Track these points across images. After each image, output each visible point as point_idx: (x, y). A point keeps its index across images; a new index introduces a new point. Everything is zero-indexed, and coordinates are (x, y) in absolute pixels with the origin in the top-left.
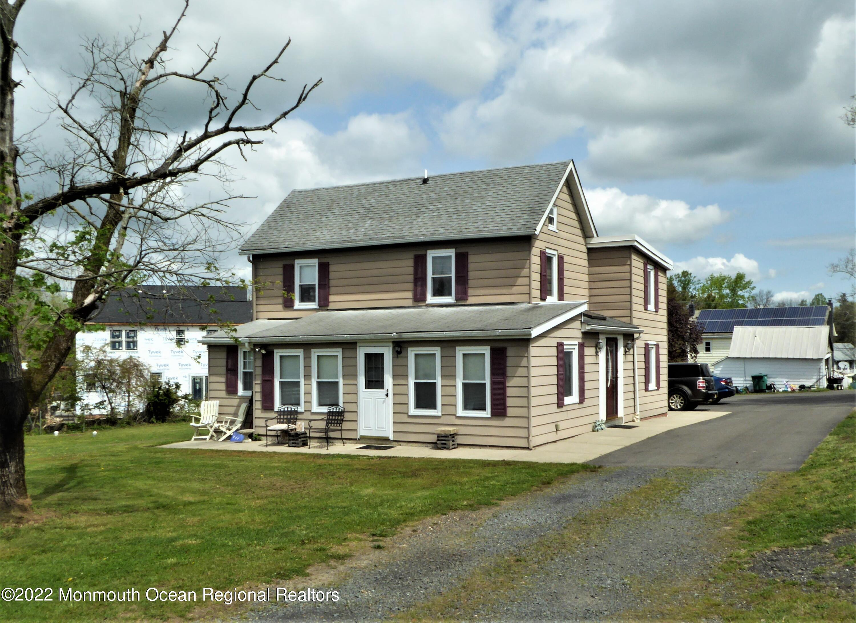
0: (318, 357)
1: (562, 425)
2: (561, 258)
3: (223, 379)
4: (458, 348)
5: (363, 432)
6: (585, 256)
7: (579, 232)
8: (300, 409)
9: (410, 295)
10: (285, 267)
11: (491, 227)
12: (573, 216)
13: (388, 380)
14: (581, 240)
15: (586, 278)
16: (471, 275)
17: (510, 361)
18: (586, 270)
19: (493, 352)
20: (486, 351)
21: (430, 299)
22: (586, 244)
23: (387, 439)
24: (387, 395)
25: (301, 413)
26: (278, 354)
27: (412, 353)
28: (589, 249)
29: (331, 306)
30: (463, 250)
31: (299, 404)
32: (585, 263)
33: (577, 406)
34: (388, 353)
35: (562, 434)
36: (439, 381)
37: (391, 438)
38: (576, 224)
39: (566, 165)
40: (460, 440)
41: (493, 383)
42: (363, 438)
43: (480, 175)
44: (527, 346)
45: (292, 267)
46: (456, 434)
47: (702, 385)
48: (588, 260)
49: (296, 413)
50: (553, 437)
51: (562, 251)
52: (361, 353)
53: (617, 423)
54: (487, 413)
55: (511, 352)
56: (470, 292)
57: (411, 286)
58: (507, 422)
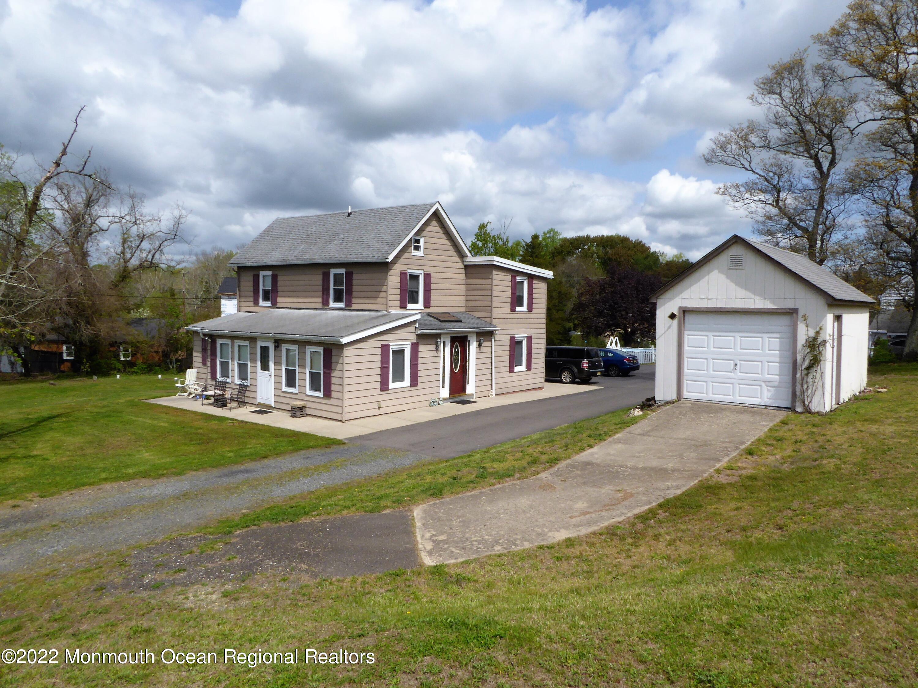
0: (239, 346)
1: (383, 404)
2: (427, 276)
3: (200, 355)
4: (307, 347)
5: (259, 400)
6: (463, 271)
7: (454, 254)
8: (229, 380)
9: (320, 300)
10: (254, 276)
11: (364, 254)
12: (447, 242)
13: (272, 366)
14: (458, 259)
15: (463, 287)
16: (355, 288)
17: (334, 359)
18: (464, 282)
19: (325, 350)
20: (321, 350)
21: (332, 304)
22: (463, 262)
23: (270, 407)
24: (271, 376)
25: (228, 383)
26: (219, 341)
27: (284, 347)
28: (465, 266)
29: (279, 305)
30: (350, 270)
31: (228, 377)
32: (463, 276)
33: (409, 389)
34: (271, 346)
35: (382, 411)
36: (297, 369)
37: (273, 405)
38: (451, 248)
39: (432, 205)
40: (308, 411)
41: (324, 373)
42: (259, 405)
43: (381, 211)
44: (342, 349)
45: (258, 276)
46: (305, 407)
47: (585, 365)
48: (466, 274)
49: (226, 383)
50: (377, 412)
51: (428, 270)
52: (259, 344)
53: (465, 398)
54: (321, 394)
55: (334, 352)
56: (354, 301)
57: (320, 294)
58: (332, 401)
